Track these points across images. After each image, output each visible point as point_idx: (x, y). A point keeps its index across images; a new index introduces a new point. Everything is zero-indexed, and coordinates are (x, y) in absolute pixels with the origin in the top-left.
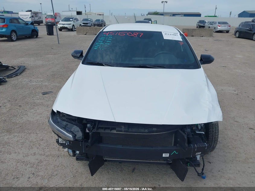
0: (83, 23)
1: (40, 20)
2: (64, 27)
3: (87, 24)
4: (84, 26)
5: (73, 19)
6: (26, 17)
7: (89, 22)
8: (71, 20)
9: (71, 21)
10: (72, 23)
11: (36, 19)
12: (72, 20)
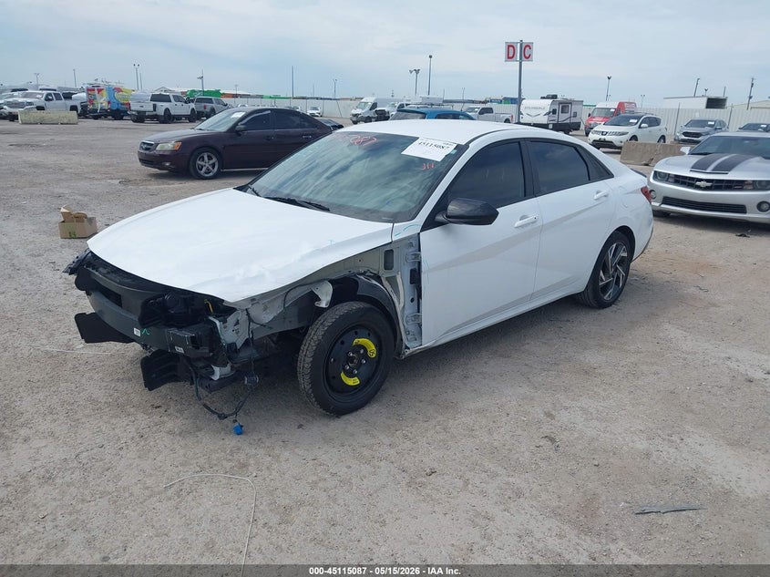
0: (685, 134)
1: (574, 120)
2: (604, 141)
3: (698, 135)
4: (684, 141)
5: (638, 118)
6: (537, 112)
7: (707, 129)
8: (631, 121)
9: (632, 124)
10: (631, 130)
11: (563, 118)
12: (636, 121)
